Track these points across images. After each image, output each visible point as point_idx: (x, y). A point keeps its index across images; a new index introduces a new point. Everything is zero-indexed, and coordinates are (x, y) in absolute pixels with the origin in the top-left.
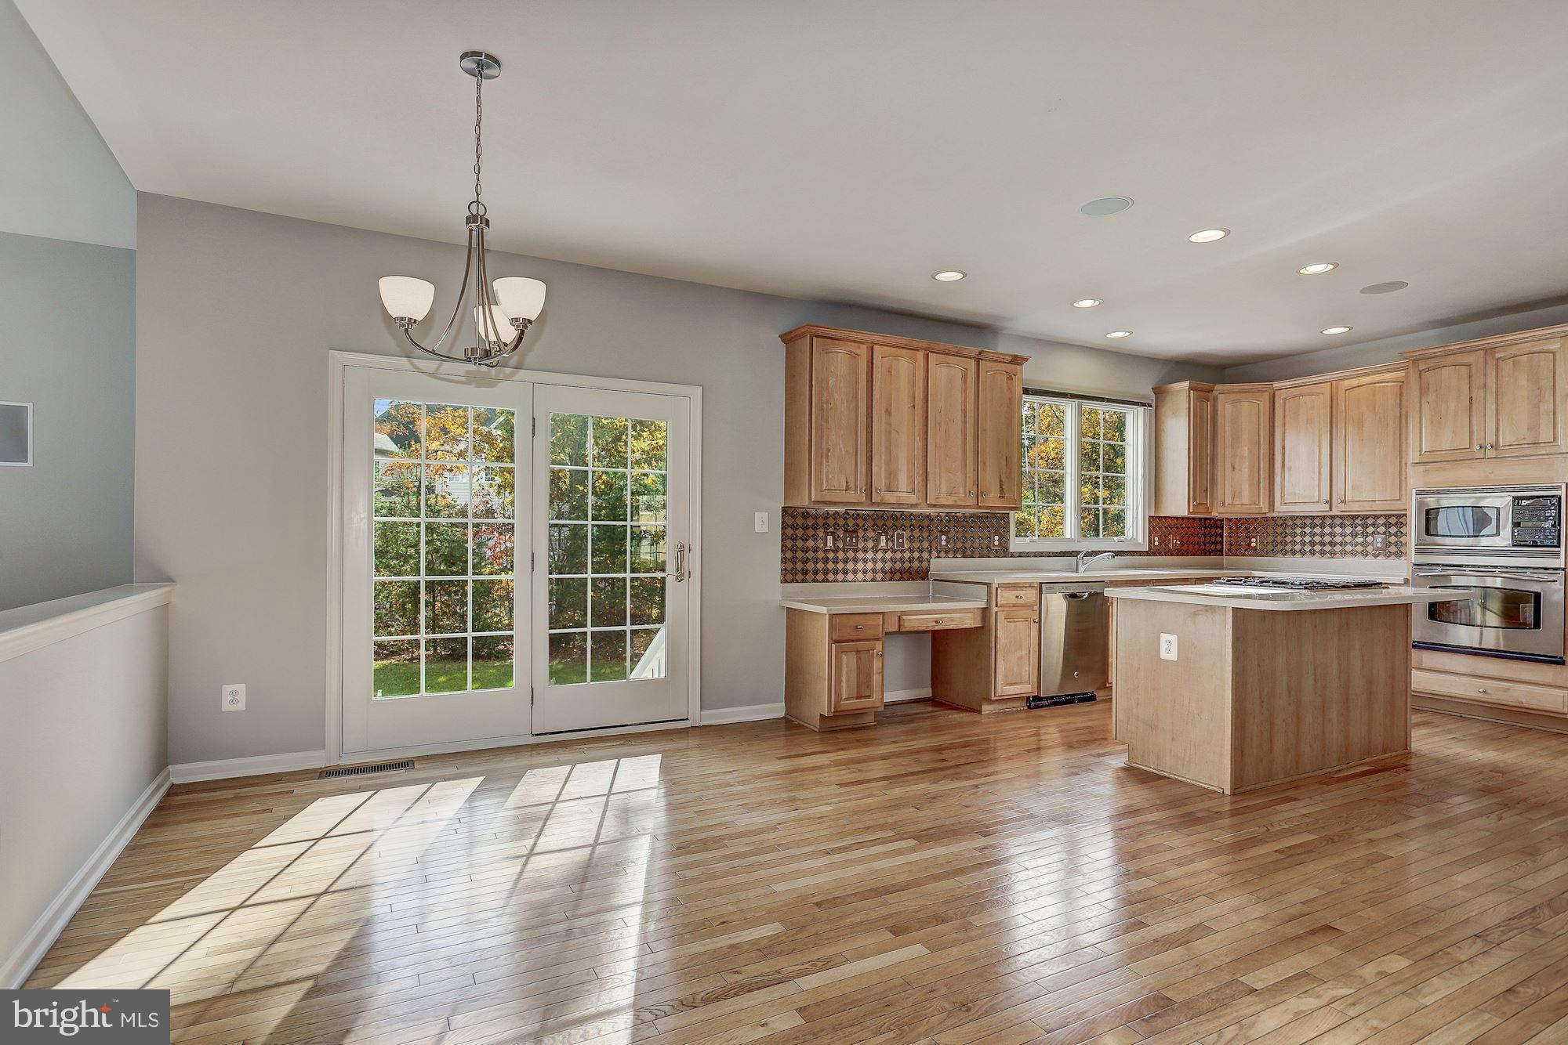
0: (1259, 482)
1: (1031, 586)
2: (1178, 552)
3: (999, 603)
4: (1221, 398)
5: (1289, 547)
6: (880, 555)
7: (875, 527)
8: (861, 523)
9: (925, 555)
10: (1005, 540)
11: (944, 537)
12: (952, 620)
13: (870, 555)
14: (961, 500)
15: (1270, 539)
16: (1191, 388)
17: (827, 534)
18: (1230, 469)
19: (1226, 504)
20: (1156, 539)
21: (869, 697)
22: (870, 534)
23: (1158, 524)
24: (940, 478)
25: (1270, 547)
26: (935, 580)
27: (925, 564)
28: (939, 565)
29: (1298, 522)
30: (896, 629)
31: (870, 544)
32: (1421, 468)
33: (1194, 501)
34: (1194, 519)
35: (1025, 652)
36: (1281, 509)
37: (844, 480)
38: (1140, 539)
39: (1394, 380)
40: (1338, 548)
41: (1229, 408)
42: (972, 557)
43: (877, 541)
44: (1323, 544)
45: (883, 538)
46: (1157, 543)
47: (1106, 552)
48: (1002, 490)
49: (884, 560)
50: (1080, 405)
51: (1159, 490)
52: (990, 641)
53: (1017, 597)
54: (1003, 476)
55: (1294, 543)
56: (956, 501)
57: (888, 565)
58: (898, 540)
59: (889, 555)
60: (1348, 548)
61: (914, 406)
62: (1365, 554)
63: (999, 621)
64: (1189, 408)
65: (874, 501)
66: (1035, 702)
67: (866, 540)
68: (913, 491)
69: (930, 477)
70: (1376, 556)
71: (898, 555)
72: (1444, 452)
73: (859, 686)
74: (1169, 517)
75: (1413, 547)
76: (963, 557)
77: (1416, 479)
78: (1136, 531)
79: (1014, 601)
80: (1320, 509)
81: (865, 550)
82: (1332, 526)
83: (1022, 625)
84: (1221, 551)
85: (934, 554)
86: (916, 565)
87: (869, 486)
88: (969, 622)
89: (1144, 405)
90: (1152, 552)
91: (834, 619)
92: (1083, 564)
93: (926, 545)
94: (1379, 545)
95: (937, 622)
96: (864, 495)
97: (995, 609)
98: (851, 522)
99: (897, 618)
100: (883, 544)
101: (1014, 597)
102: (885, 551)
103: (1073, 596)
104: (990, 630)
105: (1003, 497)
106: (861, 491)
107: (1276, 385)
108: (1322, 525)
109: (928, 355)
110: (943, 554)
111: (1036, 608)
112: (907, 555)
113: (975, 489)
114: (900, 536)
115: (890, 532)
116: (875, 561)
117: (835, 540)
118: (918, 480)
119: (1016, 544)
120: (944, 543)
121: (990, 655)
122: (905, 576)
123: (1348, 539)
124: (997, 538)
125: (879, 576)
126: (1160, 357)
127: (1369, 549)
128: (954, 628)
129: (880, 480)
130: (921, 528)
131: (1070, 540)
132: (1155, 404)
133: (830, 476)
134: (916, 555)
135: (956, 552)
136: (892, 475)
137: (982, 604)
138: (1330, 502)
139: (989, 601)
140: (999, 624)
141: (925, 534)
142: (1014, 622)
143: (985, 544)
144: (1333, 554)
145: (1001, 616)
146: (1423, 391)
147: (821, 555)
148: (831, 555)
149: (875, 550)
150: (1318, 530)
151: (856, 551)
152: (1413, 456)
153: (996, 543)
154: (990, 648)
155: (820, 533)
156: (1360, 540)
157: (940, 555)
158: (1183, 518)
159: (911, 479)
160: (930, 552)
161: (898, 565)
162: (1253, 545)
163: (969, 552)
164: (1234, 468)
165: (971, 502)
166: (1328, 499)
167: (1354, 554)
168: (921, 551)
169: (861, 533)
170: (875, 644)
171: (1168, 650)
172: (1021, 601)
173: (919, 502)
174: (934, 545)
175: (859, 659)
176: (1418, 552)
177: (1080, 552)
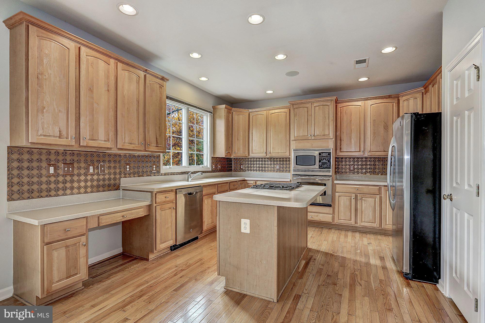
0: (245, 145)
1: (172, 191)
2: (220, 171)
3: (157, 201)
4: (234, 113)
5: (252, 169)
6: (89, 177)
7: (86, 161)
8: (76, 158)
9: (118, 176)
10: (158, 167)
11: (128, 167)
12: (132, 214)
13: (82, 178)
14: (136, 147)
15: (247, 166)
16: (226, 108)
17: (50, 165)
18: (237, 140)
19: (236, 153)
20: (214, 166)
21: (76, 274)
22: (83, 165)
23: (215, 160)
24: (125, 134)
25: (247, 168)
26: (123, 190)
27: (117, 181)
28: (125, 182)
29: (255, 160)
30: (96, 225)
31: (82, 171)
32: (294, 142)
33: (227, 151)
34: (226, 158)
35: (170, 225)
36: (252, 155)
37: (58, 129)
38: (209, 166)
39: (284, 112)
40: (266, 169)
41: (236, 116)
42: (143, 176)
43: (88, 169)
44: (262, 168)
45: (91, 168)
46: (214, 168)
47: (199, 172)
48: (157, 143)
49: (92, 180)
50: (188, 109)
51: (215, 147)
52: (153, 222)
53: (166, 197)
54: (158, 135)
55: (254, 167)
56: (134, 148)
57: (95, 183)
58: (101, 168)
59: (95, 177)
60: (269, 169)
61: (108, 90)
62: (274, 171)
63: (157, 211)
64: (225, 115)
65: (81, 145)
66: (174, 248)
67: (79, 168)
68: (109, 140)
69: (119, 133)
70: (277, 171)
71: (101, 177)
72: (300, 137)
73: (68, 269)
74: (217, 157)
75: (293, 169)
76: (139, 176)
77: (293, 145)
78: (207, 163)
79: (164, 199)
80: (263, 155)
81: (79, 175)
82: (265, 161)
83: (168, 211)
84: (232, 170)
85: (123, 175)
86: (112, 182)
87: (78, 135)
88: (142, 213)
89: (210, 112)
90: (213, 171)
91: (45, 228)
92: (191, 177)
93: (118, 171)
94: (278, 168)
95: (123, 216)
96: (74, 141)
97: (155, 205)
98: (68, 158)
99: (97, 219)
100: (91, 170)
101: (164, 198)
102: (92, 175)
103: (190, 194)
104: (153, 216)
105: (158, 146)
106: (71, 138)
107: (250, 110)
108: (262, 161)
109: (117, 63)
110: (127, 175)
111: (174, 202)
112: (107, 177)
113: (144, 141)
114: (103, 166)
115: (96, 164)
116: (86, 181)
117: (55, 169)
118: (112, 134)
119: (164, 169)
120: (128, 169)
121: (153, 230)
122: (105, 189)
123: (269, 166)
124: (154, 166)
125: (89, 190)
126: (214, 94)
127: (275, 169)
128: (133, 218)
129: (85, 132)
130: (115, 161)
131: (185, 167)
132: (213, 113)
133: (45, 126)
134: (112, 176)
135: (134, 174)
136: (94, 130)
137: (148, 203)
138: (266, 153)
139: (152, 201)
140: (157, 213)
141: (118, 165)
142: (164, 210)
143: (149, 169)
144: (265, 171)
145: (158, 208)
146: (295, 115)
147: (44, 179)
148: (53, 179)
149: (86, 175)
150: (261, 163)
151: (73, 175)
152: (292, 138)
153: (154, 169)
154: (153, 225)
155: (44, 164)
156: (272, 166)
157: (126, 176)
158: (223, 158)
159: (107, 133)
160: (120, 174)
161: (101, 183)
162: (242, 168)
163: (141, 174)
164: (238, 140)
165: (142, 149)
166: (266, 152)
167: (271, 171)
168: (115, 173)
169: (76, 165)
170: (81, 238)
171: (245, 228)
172: (167, 199)
173: (112, 147)
174: (122, 170)
175: (67, 252)
176: (294, 171)
177: (189, 172)
